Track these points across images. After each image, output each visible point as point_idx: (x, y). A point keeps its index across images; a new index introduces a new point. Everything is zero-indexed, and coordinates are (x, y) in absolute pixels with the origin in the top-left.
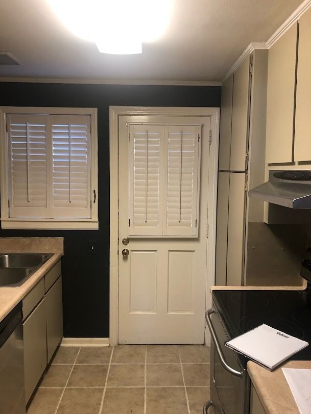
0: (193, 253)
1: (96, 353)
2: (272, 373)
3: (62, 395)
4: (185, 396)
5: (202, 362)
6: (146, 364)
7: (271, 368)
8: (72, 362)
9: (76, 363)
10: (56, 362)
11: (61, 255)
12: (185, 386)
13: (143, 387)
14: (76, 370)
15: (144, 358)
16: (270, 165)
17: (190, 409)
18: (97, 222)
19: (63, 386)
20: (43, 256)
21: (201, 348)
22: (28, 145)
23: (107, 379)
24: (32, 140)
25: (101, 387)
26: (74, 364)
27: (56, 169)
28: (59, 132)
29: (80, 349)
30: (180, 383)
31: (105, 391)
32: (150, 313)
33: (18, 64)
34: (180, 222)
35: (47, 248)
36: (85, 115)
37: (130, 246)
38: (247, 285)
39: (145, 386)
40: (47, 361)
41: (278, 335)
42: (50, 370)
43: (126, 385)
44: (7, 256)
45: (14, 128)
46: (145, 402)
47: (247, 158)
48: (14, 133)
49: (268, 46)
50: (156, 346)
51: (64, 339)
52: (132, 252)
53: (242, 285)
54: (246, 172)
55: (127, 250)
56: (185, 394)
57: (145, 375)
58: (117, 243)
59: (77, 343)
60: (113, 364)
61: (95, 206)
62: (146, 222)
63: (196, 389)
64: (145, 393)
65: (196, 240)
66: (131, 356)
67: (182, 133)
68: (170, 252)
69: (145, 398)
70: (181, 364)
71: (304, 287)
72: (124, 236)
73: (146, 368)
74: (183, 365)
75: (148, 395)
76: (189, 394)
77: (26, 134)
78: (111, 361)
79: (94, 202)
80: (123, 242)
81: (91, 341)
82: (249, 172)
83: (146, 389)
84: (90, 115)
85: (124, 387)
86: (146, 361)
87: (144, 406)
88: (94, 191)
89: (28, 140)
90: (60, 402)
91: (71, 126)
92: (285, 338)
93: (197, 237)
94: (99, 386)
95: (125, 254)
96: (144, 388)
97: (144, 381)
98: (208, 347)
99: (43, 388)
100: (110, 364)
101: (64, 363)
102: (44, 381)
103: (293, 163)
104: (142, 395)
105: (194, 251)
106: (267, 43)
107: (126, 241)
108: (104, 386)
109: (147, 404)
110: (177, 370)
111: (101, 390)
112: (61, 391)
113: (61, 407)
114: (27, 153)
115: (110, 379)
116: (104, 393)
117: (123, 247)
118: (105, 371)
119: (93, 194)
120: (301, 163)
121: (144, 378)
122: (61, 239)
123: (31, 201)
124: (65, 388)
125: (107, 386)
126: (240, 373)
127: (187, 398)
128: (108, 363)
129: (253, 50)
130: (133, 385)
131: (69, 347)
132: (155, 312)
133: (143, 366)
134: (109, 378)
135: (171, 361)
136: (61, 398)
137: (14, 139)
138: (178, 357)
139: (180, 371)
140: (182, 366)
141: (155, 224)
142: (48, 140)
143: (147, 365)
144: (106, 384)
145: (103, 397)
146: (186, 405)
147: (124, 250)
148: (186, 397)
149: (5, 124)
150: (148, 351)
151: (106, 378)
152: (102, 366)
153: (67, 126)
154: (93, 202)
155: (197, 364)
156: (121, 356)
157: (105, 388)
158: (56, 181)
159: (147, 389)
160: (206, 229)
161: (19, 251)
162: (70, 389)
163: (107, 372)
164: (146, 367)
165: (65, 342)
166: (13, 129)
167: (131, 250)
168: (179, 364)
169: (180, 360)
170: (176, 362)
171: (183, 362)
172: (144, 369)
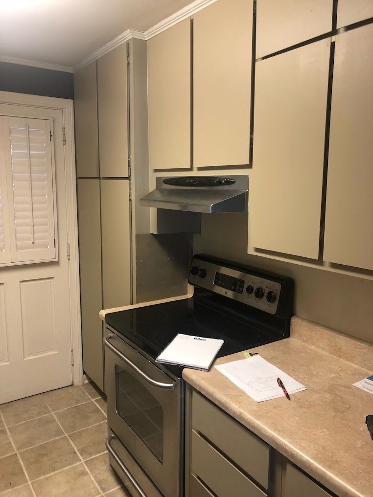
0: (52, 280)
2: (209, 372)
4: (69, 444)
5: (76, 403)
6: (6, 427)
7: (208, 368)
12: (66, 435)
13: (14, 453)
16: (156, 171)
17: (81, 455)
21: (70, 390)
30: (59, 433)
34: (33, 243)
38: (138, 302)
39: (16, 452)
41: (196, 340)
46: (24, 469)
47: (129, 162)
49: (146, 36)
50: (12, 403)
53: (132, 303)
54: (129, 178)
56: (69, 442)
57: (11, 440)
63: (80, 433)
64: (20, 459)
65: (54, 263)
67: (29, 127)
68: (21, 283)
69: (22, 464)
70: (53, 413)
71: (190, 295)
74: (55, 413)
75: (23, 459)
76: (74, 441)
82: (133, 178)
83: (18, 454)
86: (5, 424)
87: (24, 473)
92: (204, 341)
93: (57, 260)
96: (16, 454)
97: (11, 447)
98: (78, 387)
103: (191, 169)
104: (17, 462)
105: (53, 278)
106: (146, 33)
109: (27, 469)
110: (51, 421)
120: (200, 169)
121: (10, 443)
126: (172, 385)
127: (73, 445)
129: (131, 37)
132: (6, 362)
133: (3, 431)
135: (39, 414)
138: (46, 407)
139: (55, 421)
140: (54, 415)
143: (9, 428)
146: (75, 453)
148: (71, 445)
150: (3, 412)
155: (72, 408)
159: (20, 453)
160: (66, 249)
164: (8, 431)
168: (50, 414)
169: (50, 410)
170: (46, 413)
171: (53, 410)
172: (7, 433)
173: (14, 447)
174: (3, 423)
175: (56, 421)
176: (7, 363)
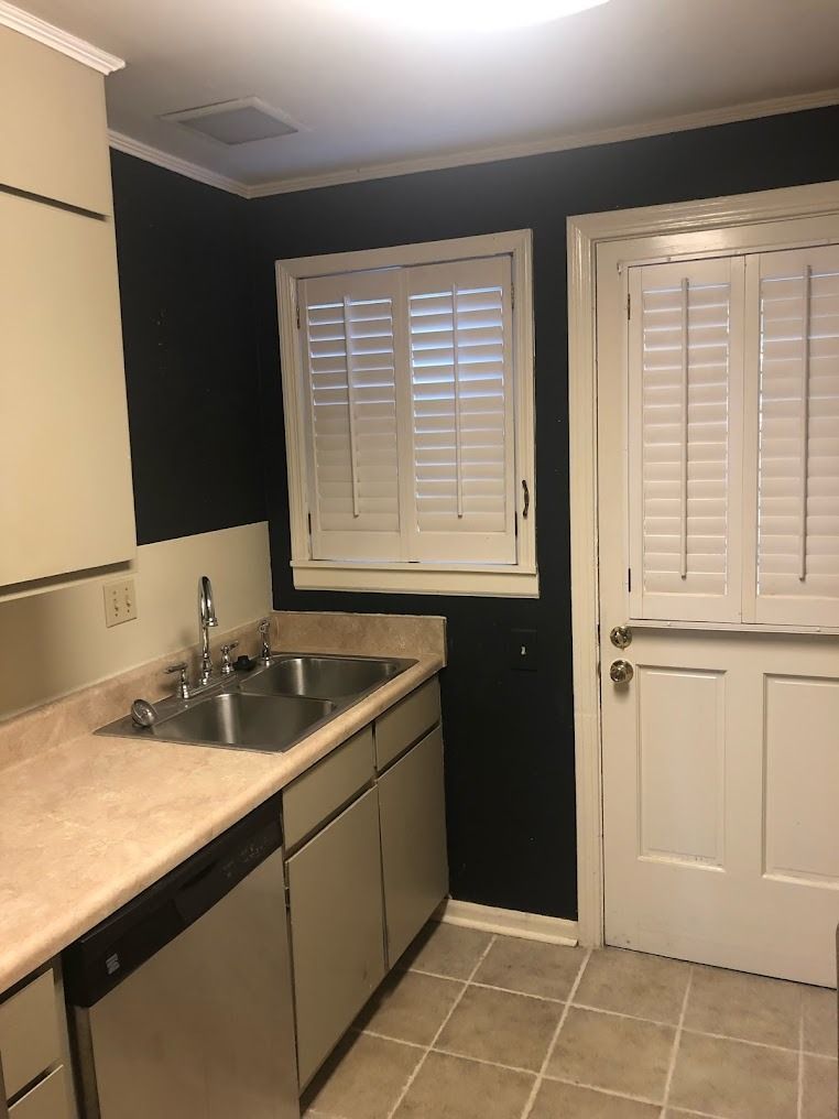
1: (537, 959)
3: (417, 1068)
6: (680, 1027)
8: (465, 974)
9: (473, 980)
10: (422, 966)
11: (437, 666)
13: (657, 1103)
14: (468, 1002)
15: (680, 1007)
18: (535, 575)
19: (425, 1041)
20: (387, 667)
22: (350, 360)
23: (550, 1050)
24: (361, 344)
25: (531, 1072)
26: (468, 983)
27: (421, 423)
28: (428, 315)
29: (494, 939)
31: (537, 1085)
32: (703, 866)
33: (296, 131)
34: (803, 579)
35: (403, 645)
36: (497, 255)
37: (634, 654)
39: (664, 1103)
40: (387, 965)
42: (403, 985)
43: (603, 1086)
44: (299, 661)
45: (317, 315)
48: (317, 331)
50: (725, 974)
51: (452, 903)
52: (642, 671)
55: (627, 665)
57: (672, 1067)
58: (595, 640)
59: (486, 920)
60: (576, 1005)
61: (529, 527)
62: (684, 577)
66: (639, 990)
67: (810, 272)
68: (770, 680)
70: (801, 1052)
72: (615, 621)
73: (677, 1042)
74: (807, 1058)
77: (343, 329)
78: (572, 994)
79: (525, 514)
80: (615, 641)
81: (526, 922)
83: (663, 1112)
84: (511, 254)
85: (597, 1089)
86: (682, 1017)
88: (524, 482)
89: (350, 346)
90: (406, 1089)
91: (460, 293)
94: (525, 1067)
95: (621, 675)
96: (660, 1108)
97: (661, 1083)
99: (373, 1034)
100: (569, 1003)
101: (442, 973)
102: (379, 1017)
107: (623, 637)
108: (538, 1070)
110: (784, 1073)
111: (526, 1083)
112: (417, 1054)
113: (406, 1106)
114: (347, 384)
115: (560, 1052)
116: (533, 1094)
117: (612, 654)
118: (551, 1021)
119: (522, 492)
121: (665, 1072)
122: (438, 622)
123: (361, 515)
124: (429, 1049)
125: (546, 1073)
128: (565, 998)
130: (626, 1088)
131: (464, 929)
132: (719, 865)
133: (668, 1034)
134: (557, 1047)
135: (769, 1035)
136: (411, 1079)
137: (318, 347)
138: (794, 1027)
139: (793, 1078)
140: (801, 1062)
141: (716, 587)
142: (401, 342)
143: (683, 1032)
144: (545, 1065)
145: (528, 1107)
147: (618, 663)
149: (294, 304)
150: (694, 984)
151: (548, 1047)
152: (545, 1005)
153: (450, 294)
154: (521, 515)
156: (605, 985)
157: (540, 1076)
158: (423, 457)
161: (334, 650)
162: (443, 1055)
163: (555, 1028)
164: (678, 1038)
165: (455, 912)
166: (312, 319)
167: (641, 667)
168: (795, 1051)
169: (801, 1041)
170: (787, 1045)
171: (808, 1046)
172: (673, 1042)
173: (667, 1088)
174: (680, 1012)
175: (796, 1078)
176: (719, 869)
